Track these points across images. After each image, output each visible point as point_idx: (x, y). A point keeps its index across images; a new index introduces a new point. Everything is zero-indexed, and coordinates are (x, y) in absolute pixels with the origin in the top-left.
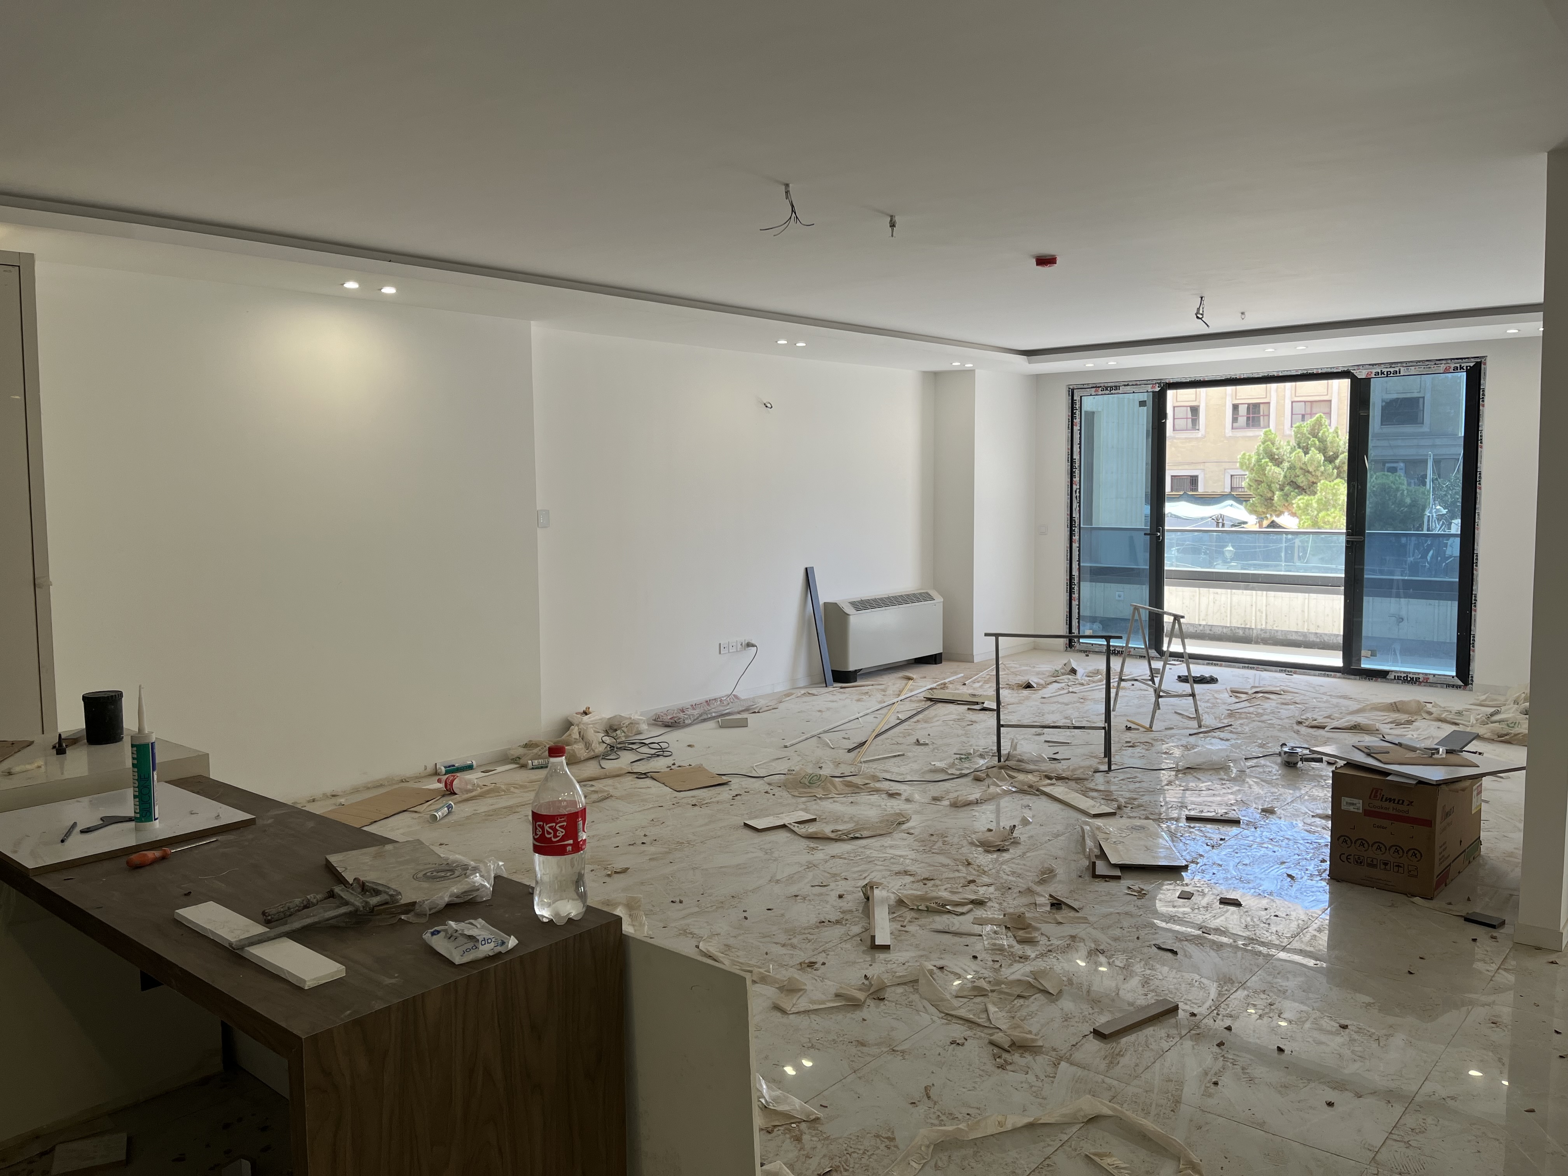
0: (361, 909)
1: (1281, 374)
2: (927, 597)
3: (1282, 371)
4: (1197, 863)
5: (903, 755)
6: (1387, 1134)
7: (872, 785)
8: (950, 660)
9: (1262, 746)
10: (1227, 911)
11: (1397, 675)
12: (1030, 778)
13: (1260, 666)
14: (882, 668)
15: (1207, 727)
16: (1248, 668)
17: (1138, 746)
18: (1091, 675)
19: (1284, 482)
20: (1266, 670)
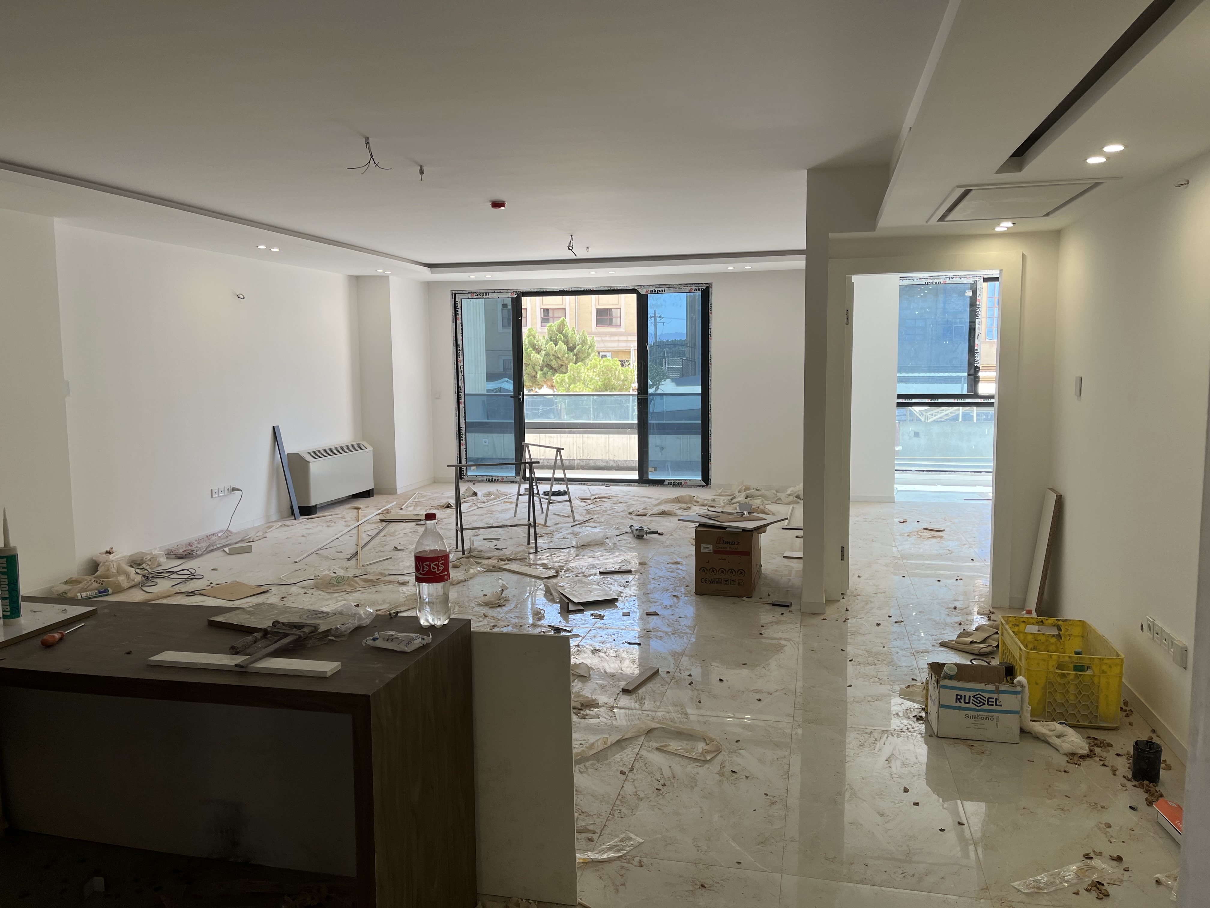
0: (303, 636)
1: (595, 289)
2: (361, 447)
3: (595, 287)
4: (622, 597)
5: (391, 558)
6: (793, 708)
7: (382, 579)
8: (381, 493)
9: (617, 528)
10: (653, 619)
11: (669, 482)
12: (490, 562)
13: (589, 483)
14: (330, 503)
15: (578, 521)
16: (581, 484)
17: (544, 536)
18: (486, 496)
19: (543, 365)
20: (592, 485)
